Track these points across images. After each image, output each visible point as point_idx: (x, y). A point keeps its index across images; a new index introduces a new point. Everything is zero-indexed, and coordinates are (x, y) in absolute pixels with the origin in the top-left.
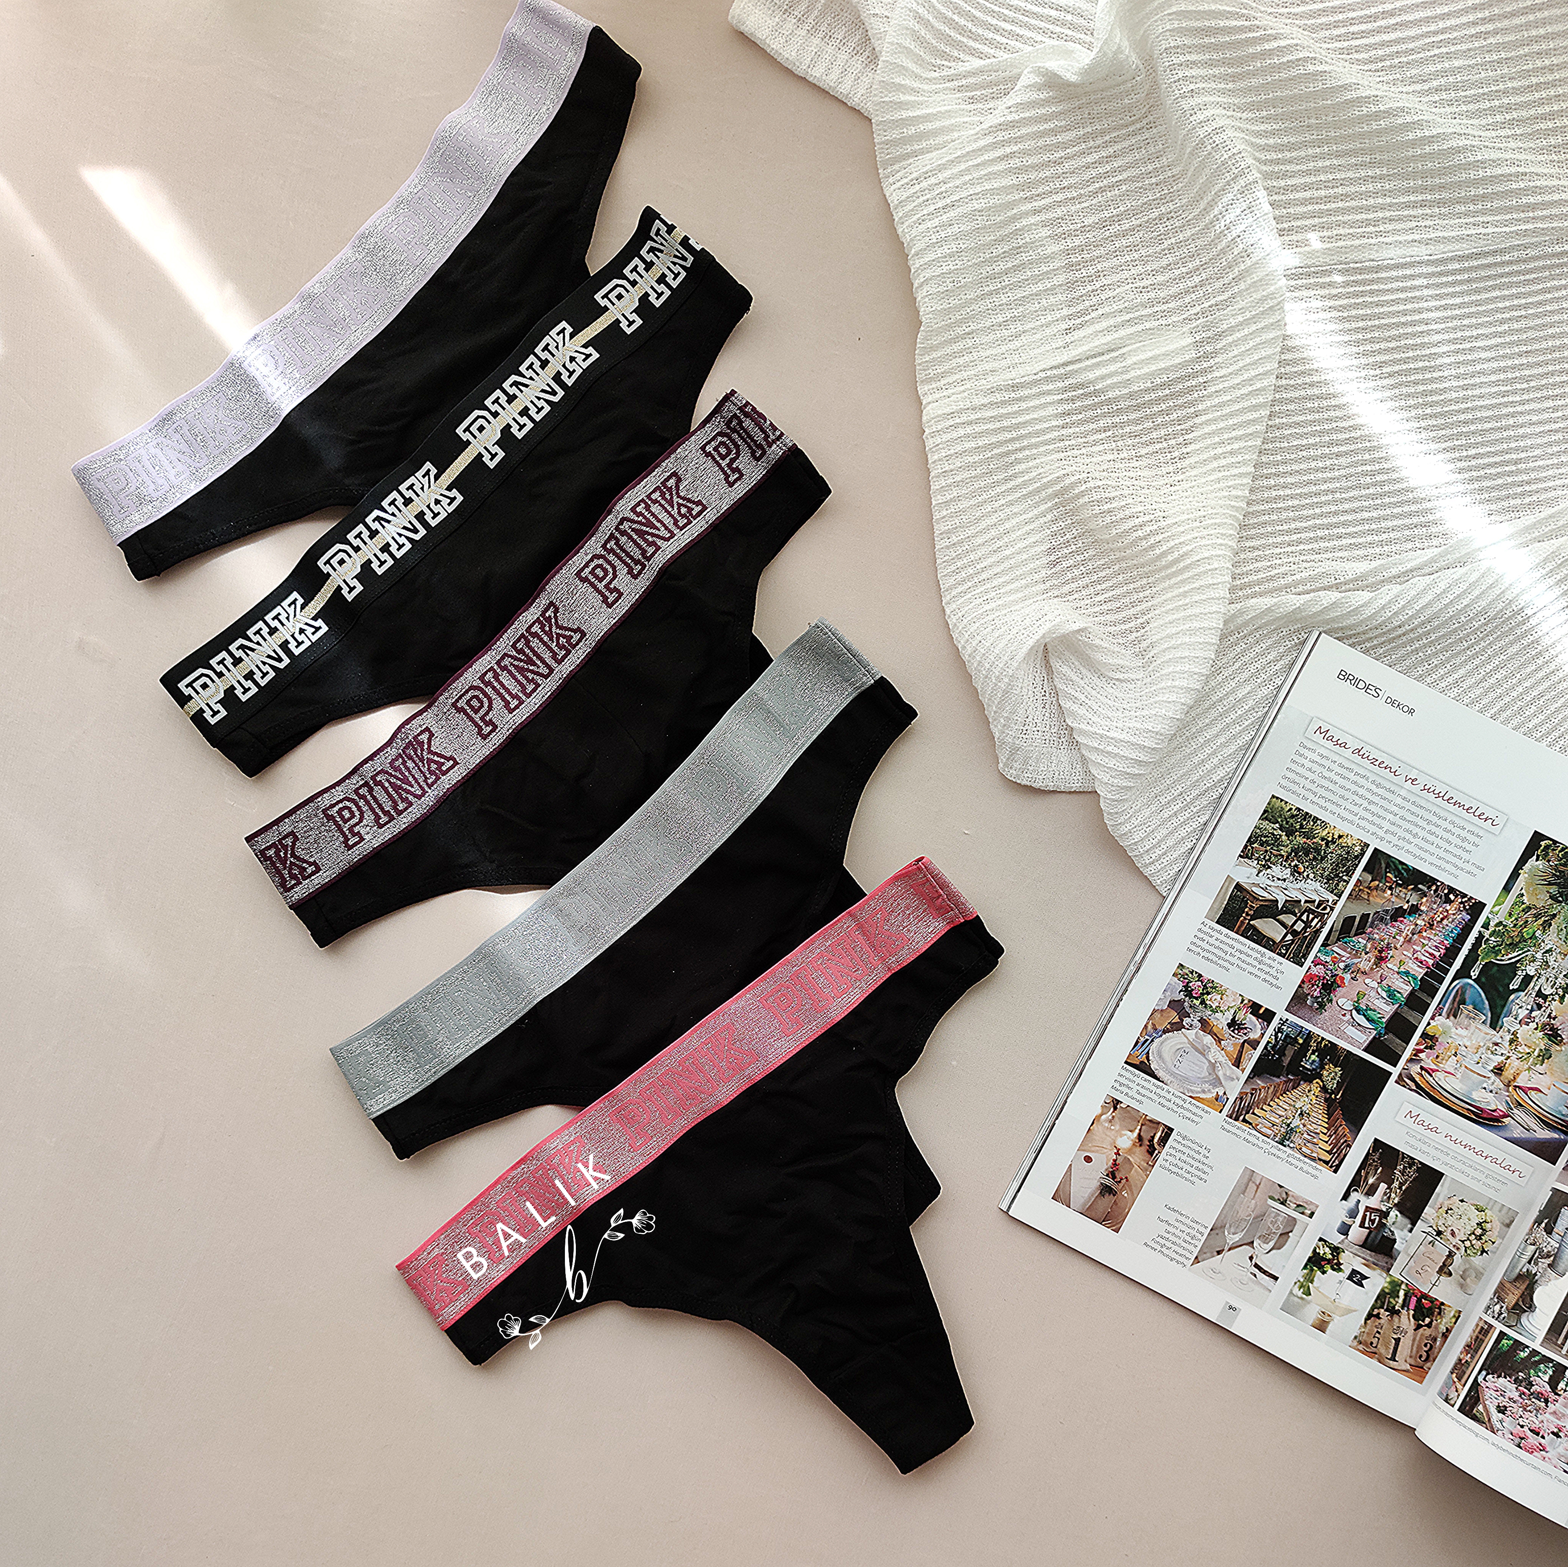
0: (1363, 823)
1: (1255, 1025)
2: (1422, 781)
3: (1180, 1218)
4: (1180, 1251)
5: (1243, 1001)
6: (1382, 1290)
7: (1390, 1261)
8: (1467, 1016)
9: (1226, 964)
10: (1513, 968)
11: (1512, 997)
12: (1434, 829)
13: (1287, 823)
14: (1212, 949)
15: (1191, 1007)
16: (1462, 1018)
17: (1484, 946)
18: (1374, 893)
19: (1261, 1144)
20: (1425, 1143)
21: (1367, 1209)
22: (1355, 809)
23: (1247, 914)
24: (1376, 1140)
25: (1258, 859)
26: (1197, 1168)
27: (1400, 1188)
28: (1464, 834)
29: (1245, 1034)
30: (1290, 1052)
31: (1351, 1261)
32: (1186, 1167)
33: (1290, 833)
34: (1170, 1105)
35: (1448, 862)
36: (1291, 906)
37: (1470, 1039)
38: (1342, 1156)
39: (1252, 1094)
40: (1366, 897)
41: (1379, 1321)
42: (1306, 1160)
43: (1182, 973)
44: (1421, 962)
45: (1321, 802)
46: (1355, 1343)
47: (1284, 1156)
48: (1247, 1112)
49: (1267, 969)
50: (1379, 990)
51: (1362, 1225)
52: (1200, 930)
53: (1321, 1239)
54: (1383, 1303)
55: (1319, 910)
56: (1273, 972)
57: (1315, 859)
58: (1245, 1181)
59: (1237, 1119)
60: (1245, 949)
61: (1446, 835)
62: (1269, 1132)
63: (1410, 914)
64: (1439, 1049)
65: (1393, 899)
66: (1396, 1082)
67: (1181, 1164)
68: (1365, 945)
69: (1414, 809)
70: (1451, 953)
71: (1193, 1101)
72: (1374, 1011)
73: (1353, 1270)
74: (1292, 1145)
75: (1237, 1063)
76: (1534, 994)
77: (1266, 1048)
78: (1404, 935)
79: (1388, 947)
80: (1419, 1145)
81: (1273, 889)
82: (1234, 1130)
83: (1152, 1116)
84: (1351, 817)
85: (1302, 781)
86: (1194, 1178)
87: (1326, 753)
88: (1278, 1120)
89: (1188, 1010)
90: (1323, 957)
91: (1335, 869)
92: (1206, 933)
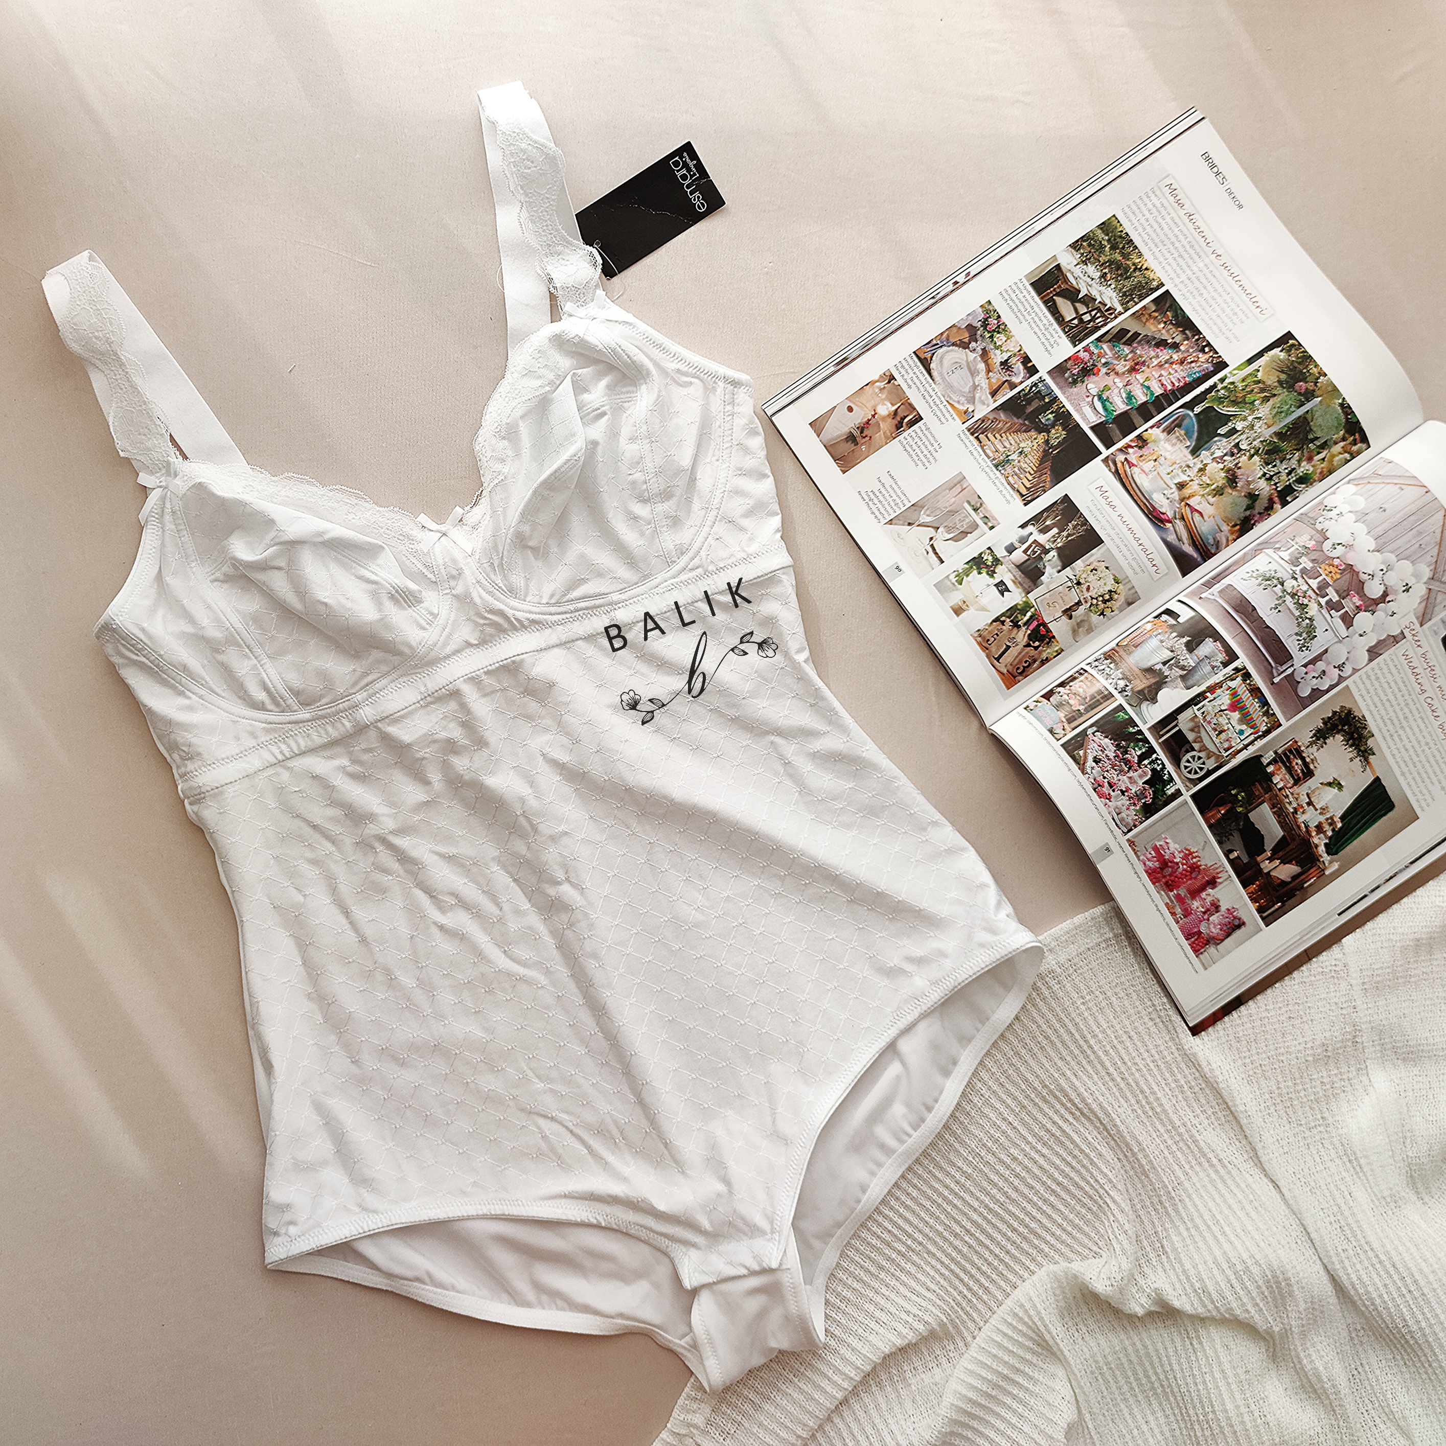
0: (1168, 268)
1: (1019, 373)
2: (1224, 259)
3: (894, 485)
4: (882, 510)
5: (1020, 351)
6: (1016, 605)
7: (1033, 587)
8: (1178, 438)
9: (1022, 318)
10: (1227, 419)
11: (1216, 439)
12: (1216, 296)
13: (1115, 240)
14: (1017, 302)
15: (981, 336)
16: (1173, 437)
17: (1213, 394)
18: (1152, 321)
19: (980, 460)
20: (1100, 511)
21: (1035, 542)
23: (1055, 290)
24: (1066, 496)
25: (1082, 254)
26: (925, 456)
27: (1067, 537)
28: (1237, 310)
29: (1010, 375)
30: (1035, 404)
31: (1004, 574)
32: (917, 450)
33: (1114, 248)
34: (930, 400)
35: (1214, 322)
36: (1088, 300)
37: (1171, 455)
38: (1036, 495)
39: (992, 421)
40: (1144, 320)
41: (1001, 626)
42: (1008, 487)
44: (1162, 385)
45: (1146, 237)
46: (976, 635)
47: (993, 476)
48: (983, 433)
49: (1049, 337)
50: (1123, 391)
51: (1025, 552)
52: (1015, 283)
53: (989, 548)
54: (1011, 616)
55: (1107, 313)
56: (1052, 341)
57: (1121, 275)
58: (956, 481)
59: (972, 434)
60: (1041, 315)
61: (1223, 304)
62: (991, 455)
63: (1170, 347)
64: (1145, 451)
65: (1164, 331)
66: (1103, 461)
67: (915, 447)
68: (1127, 355)
69: (1209, 276)
70: (1188, 388)
71: (948, 406)
72: (1111, 403)
73: (1002, 581)
74: (1003, 471)
75: (994, 394)
76: (1233, 444)
77: (1019, 392)
78: (1159, 360)
79: (1144, 363)
80: (1097, 513)
81: (1081, 281)
82: (966, 441)
83: (913, 401)
85: (1140, 216)
86: (919, 463)
87: (1166, 204)
88: (1002, 450)
89: (978, 336)
90: (1092, 348)
91: (1132, 290)
92: (1019, 288)
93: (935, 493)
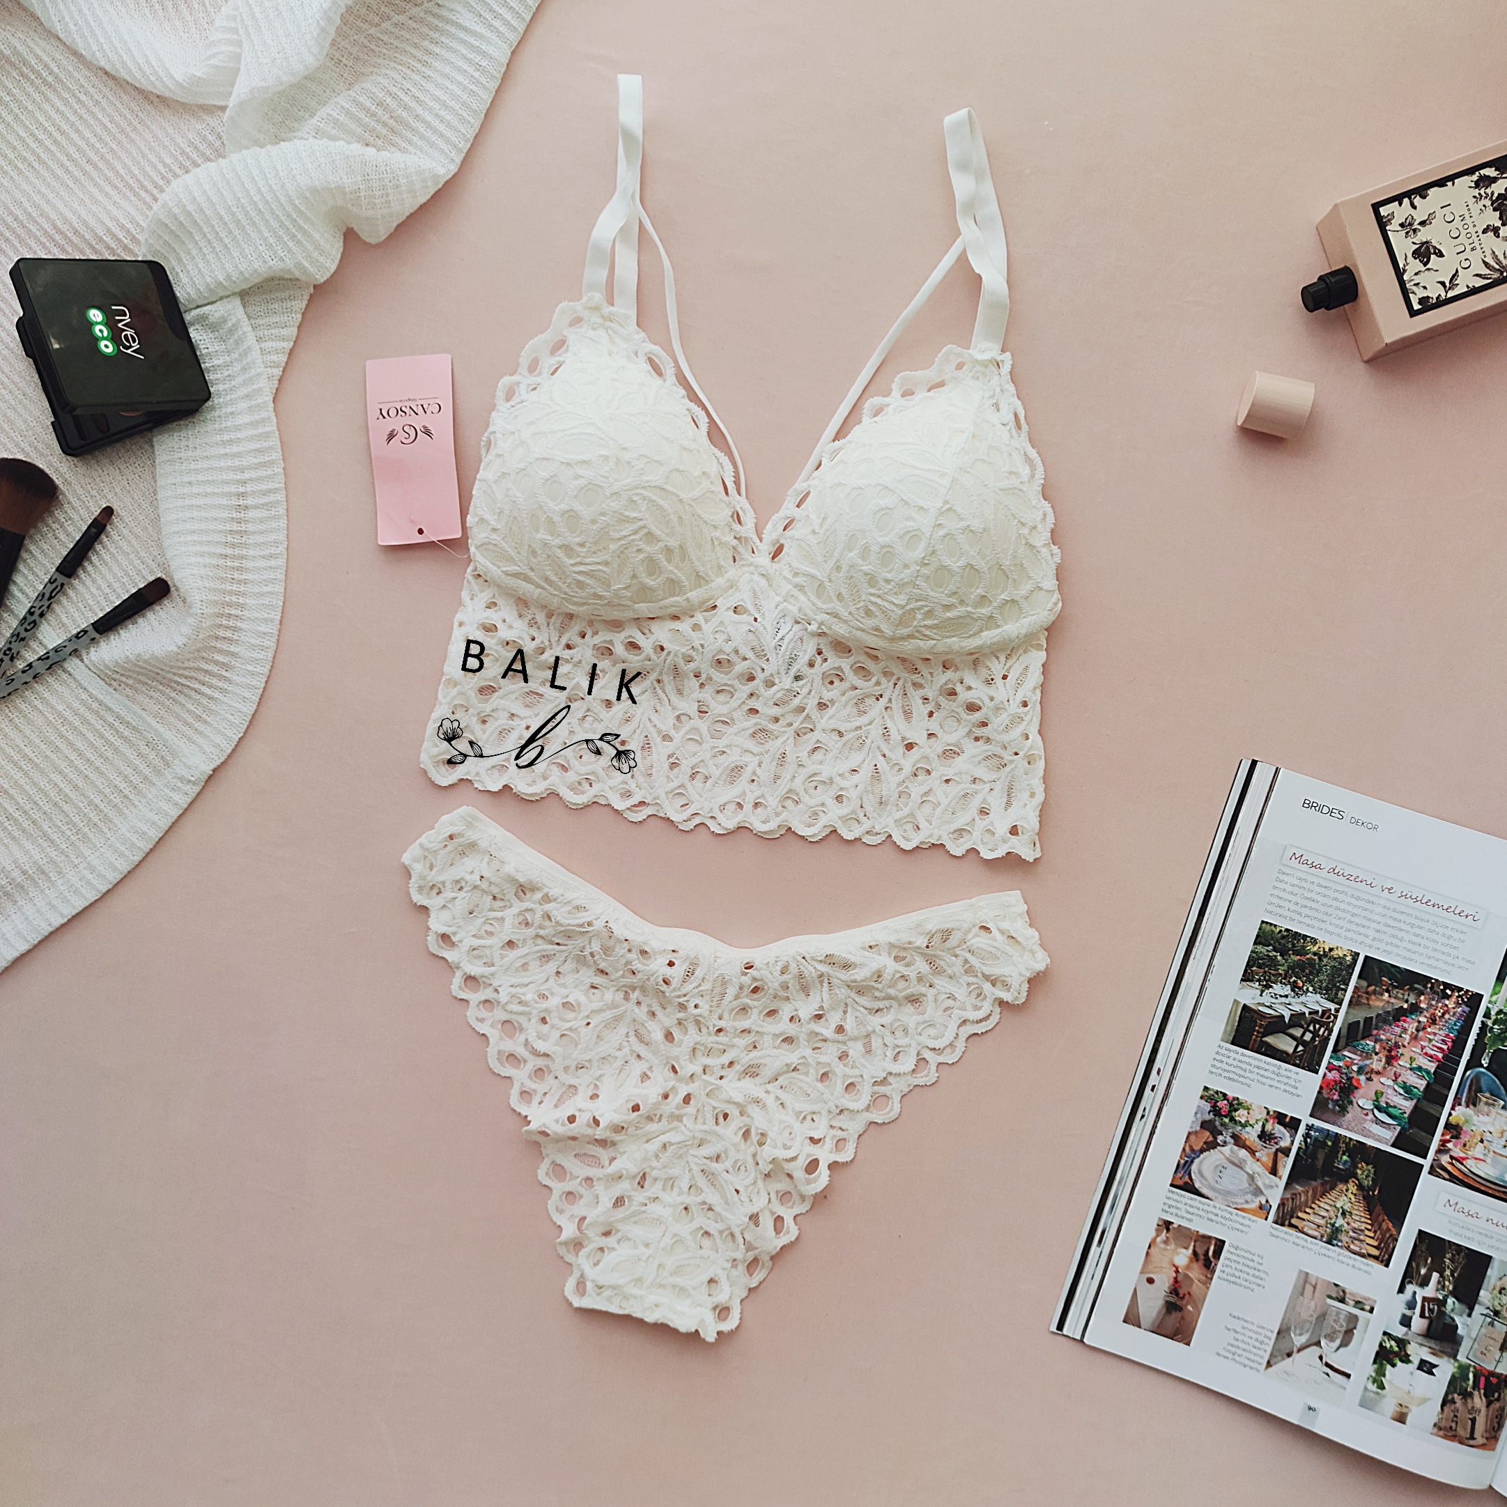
0: (1349, 935)
1: (1284, 1134)
2: (1397, 890)
3: (1246, 1325)
4: (1252, 1357)
5: (1268, 1113)
6: (1453, 1376)
7: (1456, 1347)
8: (1487, 1104)
9: (1247, 1081)
12: (1418, 931)
13: (1280, 944)
14: (1232, 1069)
15: (1222, 1125)
16: (1482, 1106)
17: (1489, 1035)
18: (1373, 997)
19: (1310, 1246)
20: (1469, 1229)
21: (1424, 1299)
22: (1340, 923)
23: (1258, 1032)
24: (1420, 1232)
25: (1259, 980)
26: (1254, 1276)
27: (1452, 1275)
28: (1448, 932)
29: (1276, 1143)
30: (1321, 1156)
31: (1417, 1351)
32: (1242, 1275)
33: (1284, 952)
34: (1219, 1219)
35: (1438, 960)
36: (1297, 1019)
37: (1493, 1124)
38: (1390, 1250)
39: (1293, 1199)
40: (1365, 1002)
42: (1357, 1257)
43: (1210, 1096)
44: (1431, 1057)
45: (1307, 920)
46: (1436, 1430)
47: (1334, 1255)
48: (1292, 1218)
49: (1286, 1080)
50: (1396, 1087)
51: (1422, 1315)
52: (1217, 1053)
53: (1385, 1333)
54: (1455, 1389)
55: (1324, 1018)
56: (1292, 1083)
57: (1311, 973)
58: (1302, 1282)
59: (1282, 1225)
60: (1262, 1066)
61: (1431, 935)
62: (1316, 1234)
63: (1411, 1013)
64: (1464, 1138)
65: (1393, 1000)
66: (1430, 1173)
67: (1237, 1274)
68: (1374, 1047)
69: (1395, 915)
70: (1459, 1044)
71: (1239, 1212)
72: (1395, 1107)
73: (1422, 1361)
74: (1340, 1244)
75: (1274, 1171)
77: (1298, 1153)
78: (1409, 1032)
79: (1397, 1046)
80: (1464, 1232)
81: (1277, 1006)
82: (1282, 1235)
83: (1202, 1231)
84: (1337, 931)
85: (1286, 904)
86: (1252, 1286)
87: (1303, 876)
88: (1322, 1222)
89: (1219, 1128)
90: (1335, 1063)
91: (1331, 979)
92: (1223, 1055)
93: (1291, 1307)
